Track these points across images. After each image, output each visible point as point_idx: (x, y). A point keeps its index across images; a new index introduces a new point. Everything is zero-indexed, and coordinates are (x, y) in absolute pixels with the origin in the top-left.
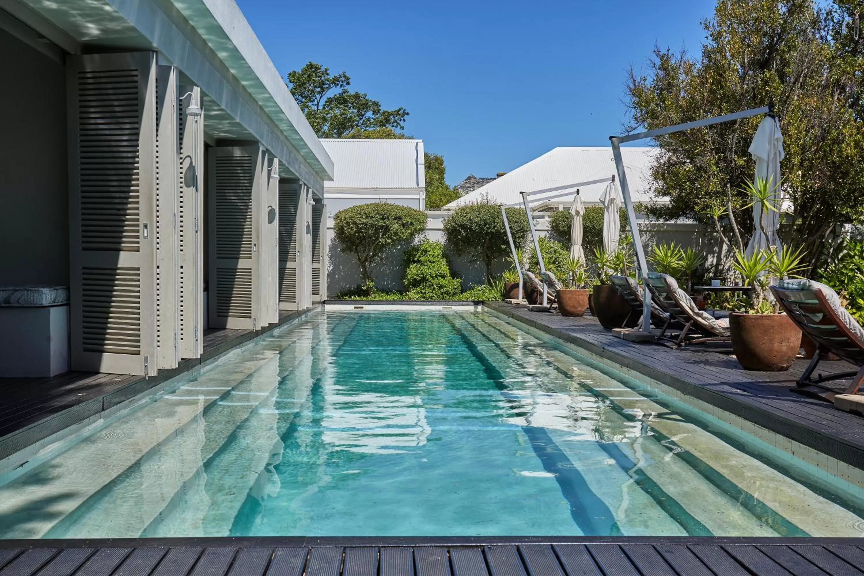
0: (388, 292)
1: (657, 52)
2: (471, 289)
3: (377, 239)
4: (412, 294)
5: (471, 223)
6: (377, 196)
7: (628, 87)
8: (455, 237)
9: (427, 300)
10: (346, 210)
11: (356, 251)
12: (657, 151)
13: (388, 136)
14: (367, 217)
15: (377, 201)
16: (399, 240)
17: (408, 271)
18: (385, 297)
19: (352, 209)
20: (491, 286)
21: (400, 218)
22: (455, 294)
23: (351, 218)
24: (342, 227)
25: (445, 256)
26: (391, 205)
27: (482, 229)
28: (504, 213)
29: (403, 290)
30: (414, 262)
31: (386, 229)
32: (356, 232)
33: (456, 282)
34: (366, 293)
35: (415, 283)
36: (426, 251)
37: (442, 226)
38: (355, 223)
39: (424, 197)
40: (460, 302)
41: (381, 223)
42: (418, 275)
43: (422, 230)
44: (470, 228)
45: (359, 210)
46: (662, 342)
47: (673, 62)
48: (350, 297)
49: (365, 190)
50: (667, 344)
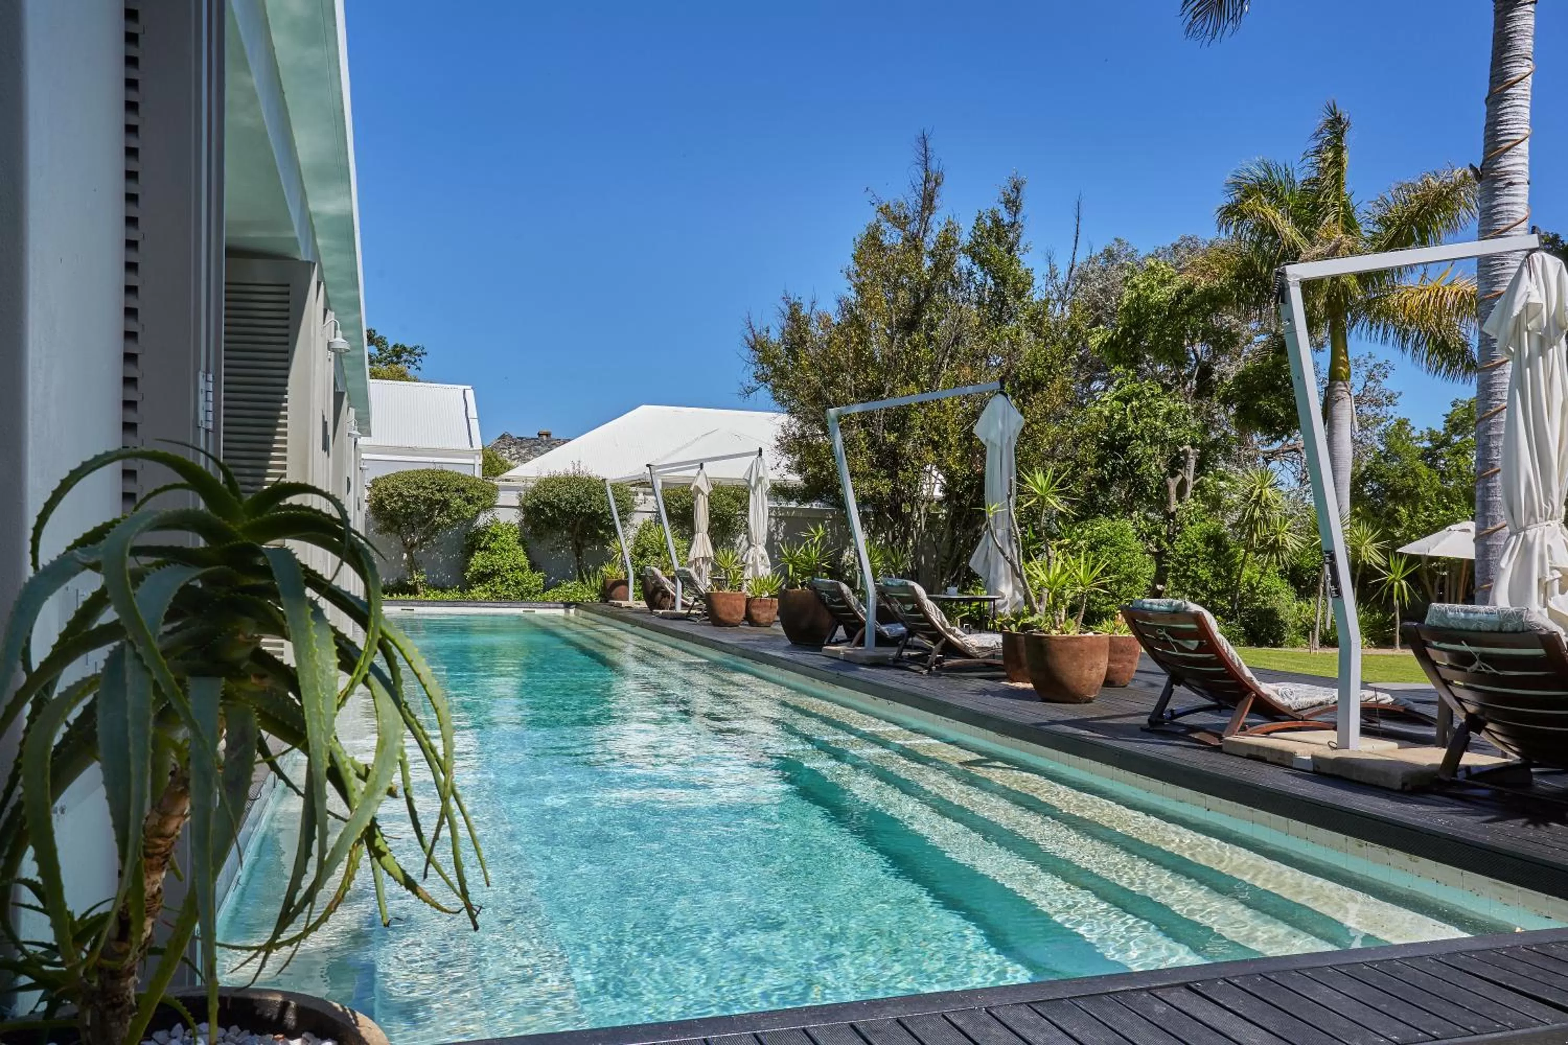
0: (443, 590)
1: (786, 299)
2: (558, 586)
3: (431, 517)
4: (477, 591)
5: (560, 500)
6: (431, 459)
7: (746, 338)
8: (538, 517)
9: (498, 599)
10: (388, 477)
11: (398, 533)
12: (784, 418)
13: (402, 377)
14: (418, 488)
15: (432, 467)
16: (463, 518)
17: (472, 561)
18: (440, 595)
19: (396, 476)
20: (584, 583)
21: (463, 490)
22: (536, 593)
23: (395, 488)
24: (381, 501)
25: (521, 542)
26: (451, 473)
27: (574, 508)
28: (609, 489)
29: (466, 586)
30: (481, 550)
31: (445, 504)
32: (401, 508)
33: (537, 578)
34: (413, 590)
35: (483, 577)
36: (496, 536)
37: (516, 503)
38: (400, 495)
39: (480, 462)
40: (545, 603)
41: (438, 496)
42: (486, 567)
43: (493, 506)
44: (558, 508)
45: (408, 478)
46: (901, 664)
47: (802, 314)
48: (391, 595)
49: (413, 451)
50: (912, 667)
